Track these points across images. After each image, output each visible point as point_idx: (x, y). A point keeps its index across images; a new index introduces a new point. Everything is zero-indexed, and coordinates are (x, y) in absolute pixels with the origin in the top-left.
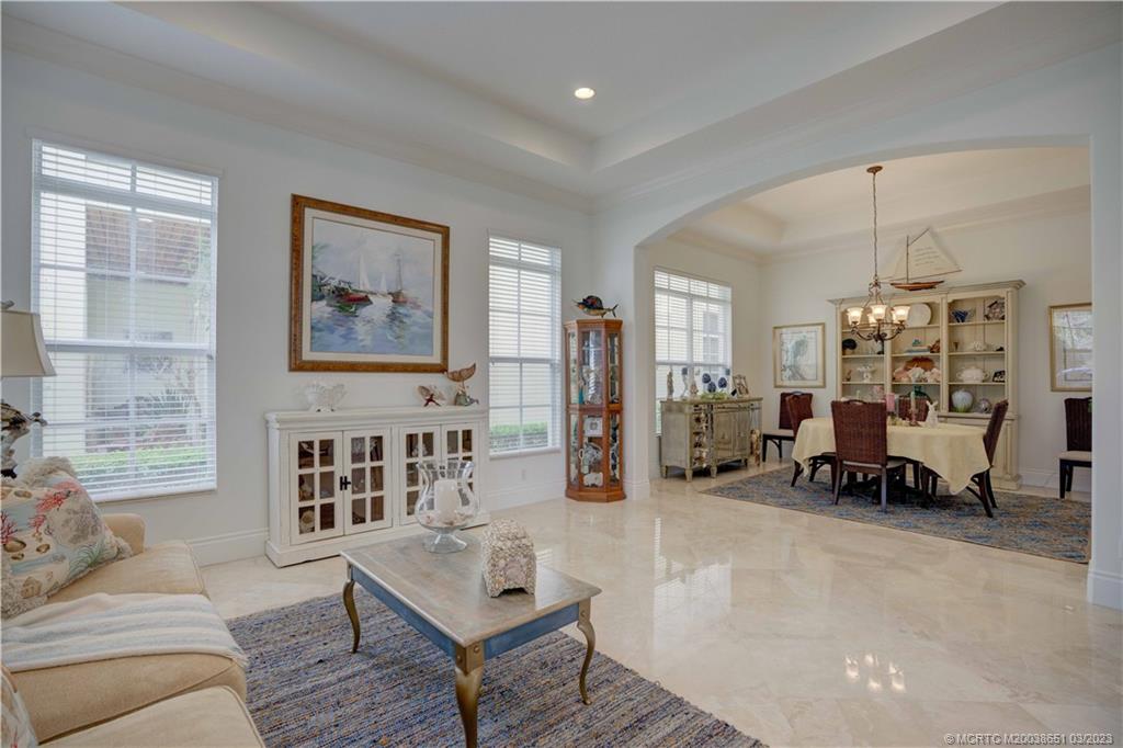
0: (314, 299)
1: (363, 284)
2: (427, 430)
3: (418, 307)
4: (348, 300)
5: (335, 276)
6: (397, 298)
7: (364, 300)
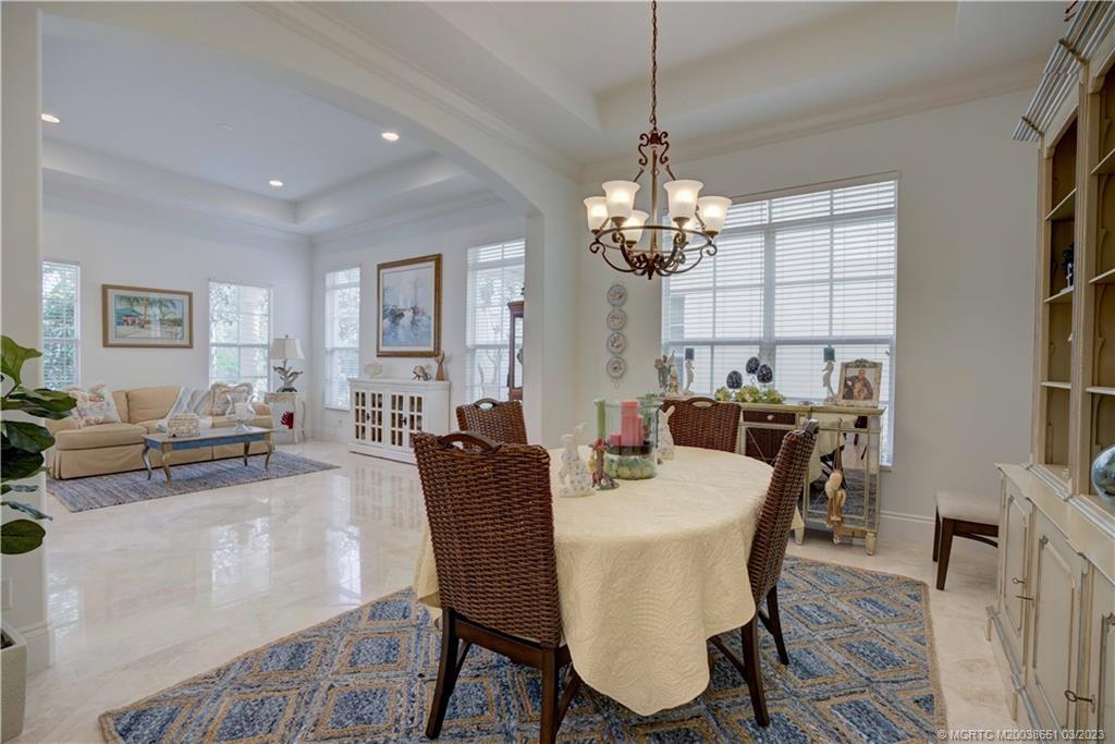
0: (384, 318)
1: (401, 306)
2: (401, 394)
3: (423, 314)
4: (396, 316)
5: (390, 303)
6: (415, 311)
7: (402, 315)
